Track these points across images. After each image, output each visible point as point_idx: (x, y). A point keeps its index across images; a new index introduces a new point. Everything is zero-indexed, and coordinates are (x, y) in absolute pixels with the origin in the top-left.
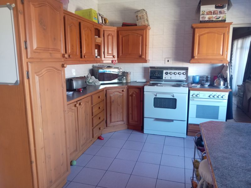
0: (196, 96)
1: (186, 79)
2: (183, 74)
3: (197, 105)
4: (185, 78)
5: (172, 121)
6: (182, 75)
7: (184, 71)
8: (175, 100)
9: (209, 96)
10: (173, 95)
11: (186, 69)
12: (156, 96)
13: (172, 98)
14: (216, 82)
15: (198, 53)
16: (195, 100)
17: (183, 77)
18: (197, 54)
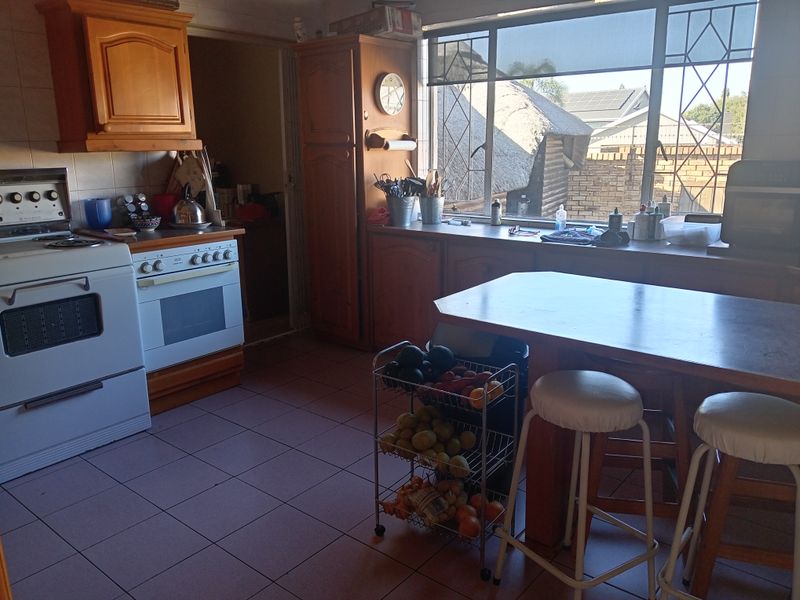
0: (155, 267)
1: (63, 218)
2: (48, 195)
3: (161, 300)
4: (60, 214)
5: (96, 385)
6: (44, 202)
7: (49, 186)
8: (95, 299)
9: (193, 261)
10: (83, 282)
11: (60, 177)
12: (11, 301)
13: (83, 292)
14: (180, 214)
15: (111, 112)
16: (155, 283)
17: (51, 211)
18: (106, 116)
